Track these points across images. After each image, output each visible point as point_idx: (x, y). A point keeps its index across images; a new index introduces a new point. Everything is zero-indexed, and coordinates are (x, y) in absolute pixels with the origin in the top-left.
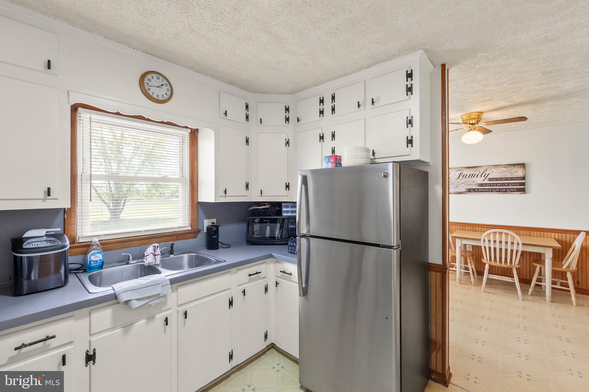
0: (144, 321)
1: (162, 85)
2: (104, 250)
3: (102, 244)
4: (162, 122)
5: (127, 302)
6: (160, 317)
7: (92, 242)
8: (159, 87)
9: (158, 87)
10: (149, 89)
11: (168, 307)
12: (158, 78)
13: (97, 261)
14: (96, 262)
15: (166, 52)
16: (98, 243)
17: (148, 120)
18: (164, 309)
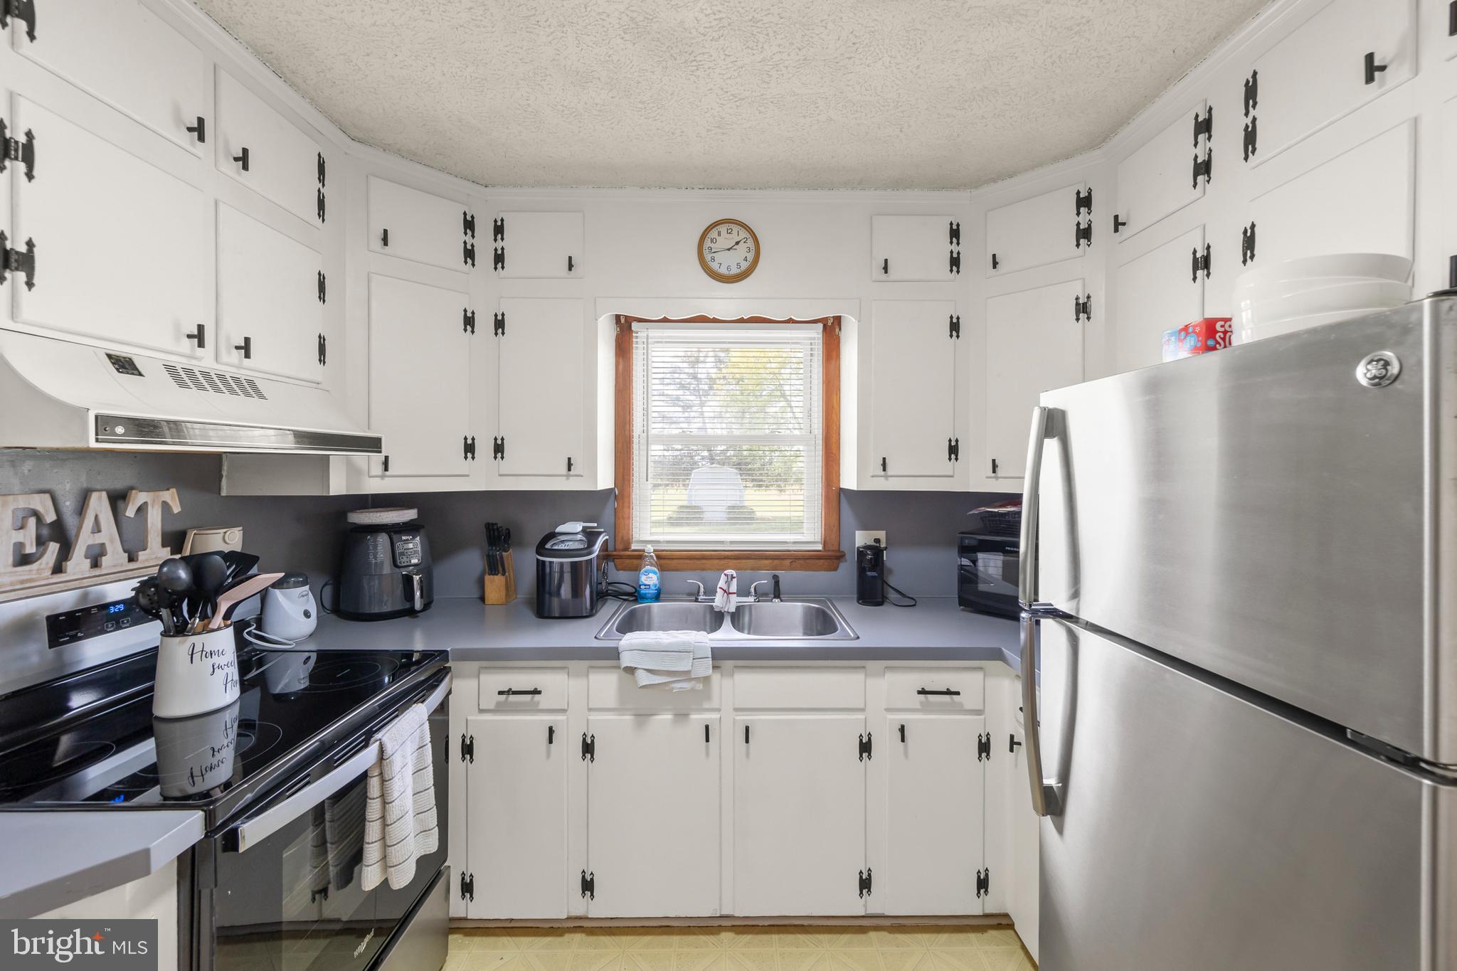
0: (668, 717)
1: (737, 243)
2: (662, 568)
3: (658, 557)
4: (741, 321)
5: (631, 670)
6: (698, 719)
7: (644, 551)
8: (731, 248)
9: (729, 250)
10: (713, 259)
11: (715, 704)
12: (729, 231)
13: (649, 585)
14: (648, 587)
15: (732, 170)
16: (652, 554)
17: (715, 321)
18: (706, 706)
